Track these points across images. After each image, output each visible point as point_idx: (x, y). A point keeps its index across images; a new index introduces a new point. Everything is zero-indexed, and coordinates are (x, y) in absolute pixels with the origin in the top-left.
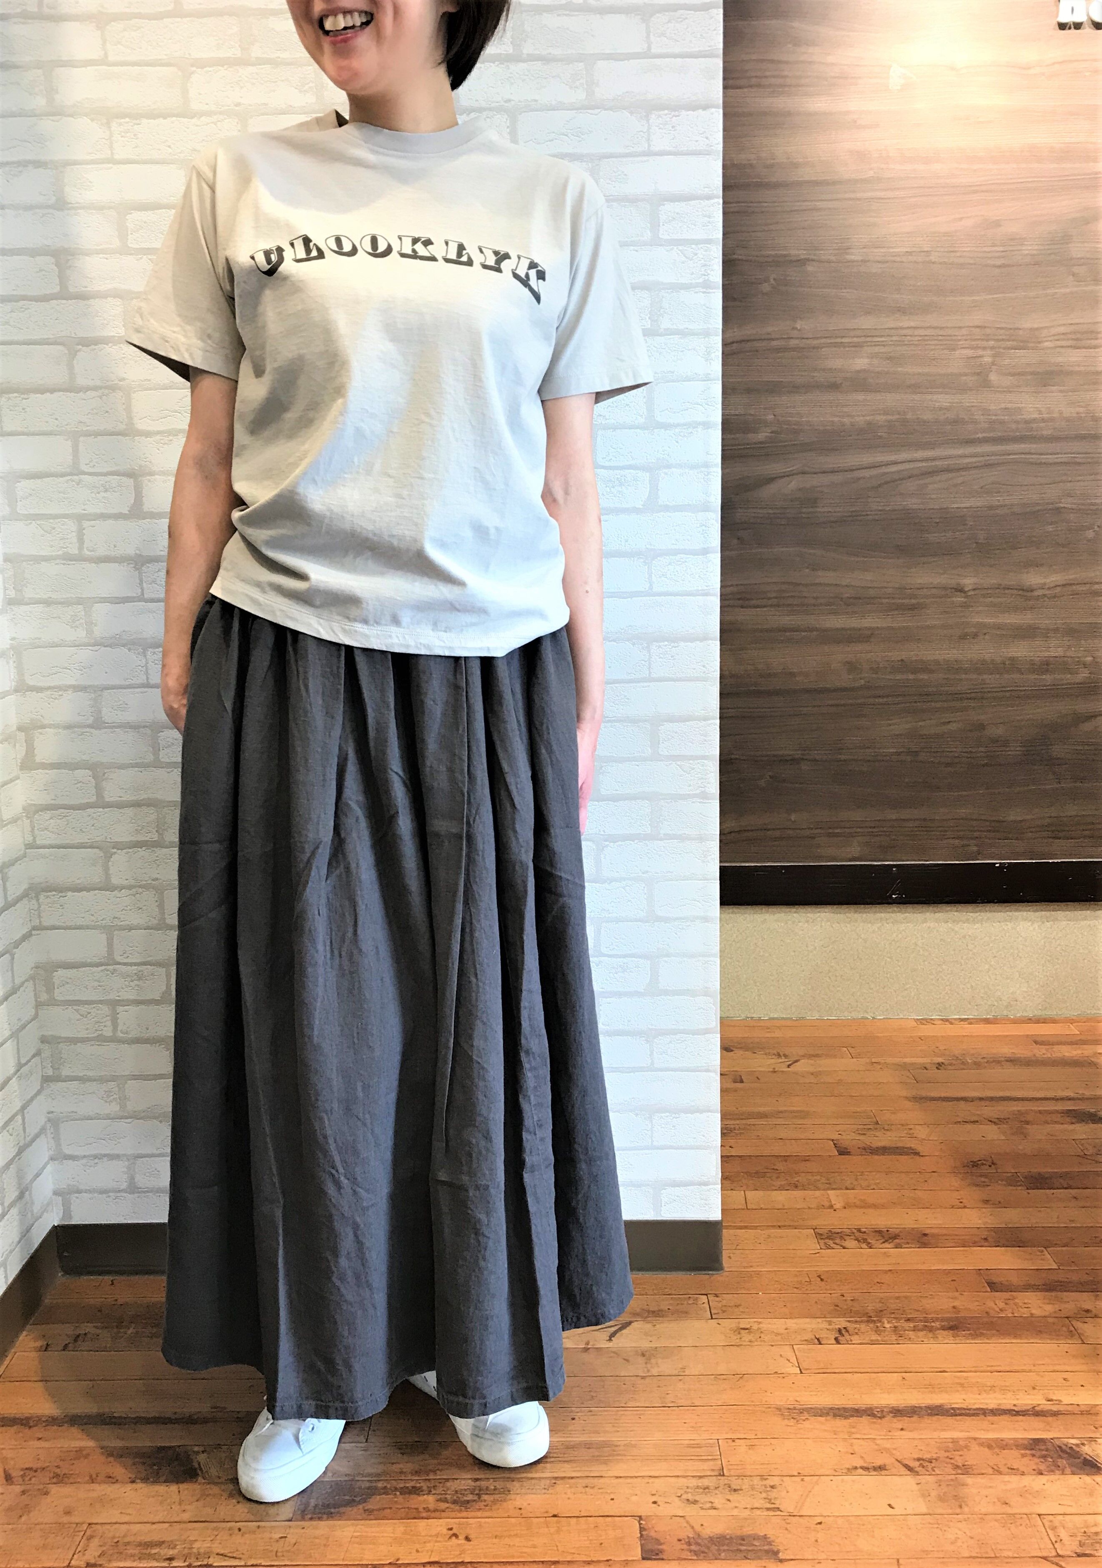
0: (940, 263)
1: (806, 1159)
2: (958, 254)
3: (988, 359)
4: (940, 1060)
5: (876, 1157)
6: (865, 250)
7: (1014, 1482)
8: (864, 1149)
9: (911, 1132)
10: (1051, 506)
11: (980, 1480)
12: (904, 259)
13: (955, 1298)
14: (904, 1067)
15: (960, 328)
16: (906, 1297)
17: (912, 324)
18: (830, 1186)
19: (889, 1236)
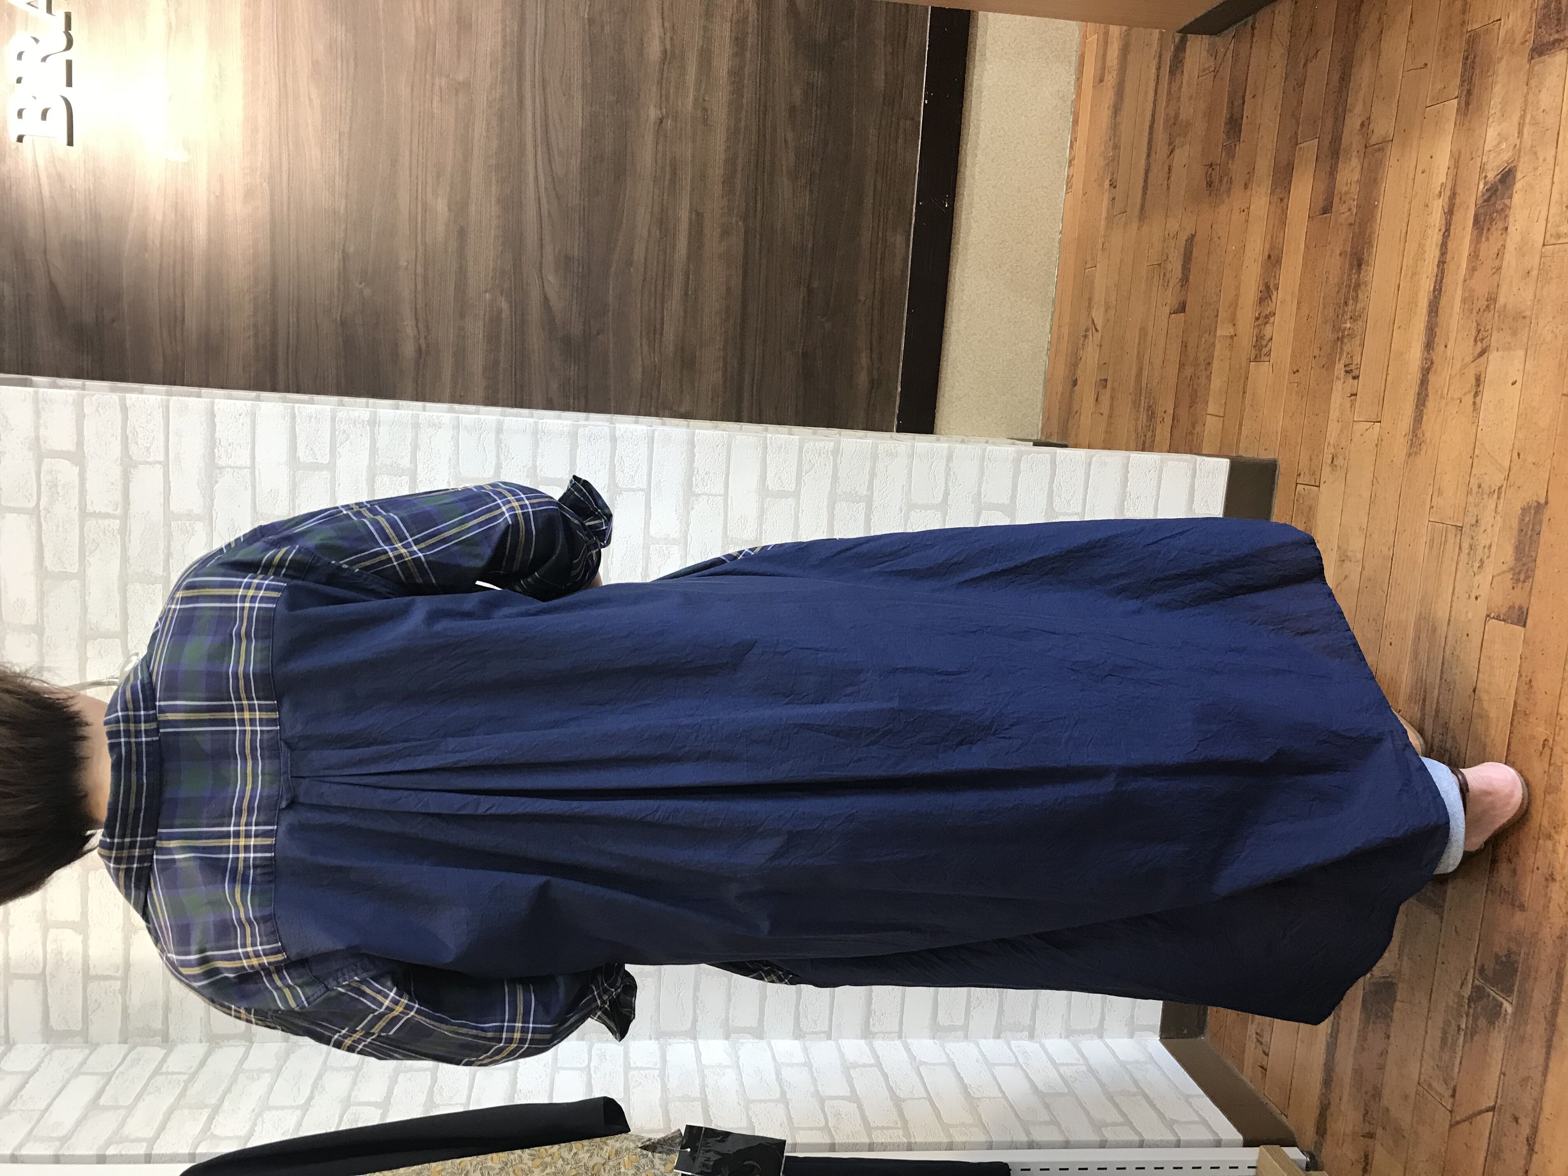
0: (351, 122)
1: (1184, 345)
2: (344, 105)
3: (444, 81)
4: (1107, 183)
5: (1191, 277)
6: (336, 196)
7: (1510, 257)
8: (1182, 286)
9: (1171, 235)
10: (587, 27)
11: (1503, 290)
12: (346, 158)
13: (1332, 251)
14: (1110, 219)
15: (412, 106)
16: (1324, 298)
17: (407, 153)
18: (1212, 331)
19: (1267, 293)
